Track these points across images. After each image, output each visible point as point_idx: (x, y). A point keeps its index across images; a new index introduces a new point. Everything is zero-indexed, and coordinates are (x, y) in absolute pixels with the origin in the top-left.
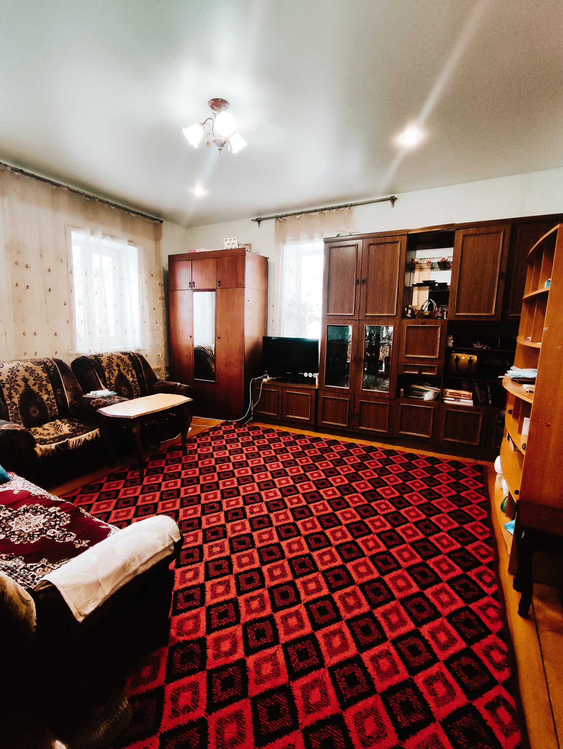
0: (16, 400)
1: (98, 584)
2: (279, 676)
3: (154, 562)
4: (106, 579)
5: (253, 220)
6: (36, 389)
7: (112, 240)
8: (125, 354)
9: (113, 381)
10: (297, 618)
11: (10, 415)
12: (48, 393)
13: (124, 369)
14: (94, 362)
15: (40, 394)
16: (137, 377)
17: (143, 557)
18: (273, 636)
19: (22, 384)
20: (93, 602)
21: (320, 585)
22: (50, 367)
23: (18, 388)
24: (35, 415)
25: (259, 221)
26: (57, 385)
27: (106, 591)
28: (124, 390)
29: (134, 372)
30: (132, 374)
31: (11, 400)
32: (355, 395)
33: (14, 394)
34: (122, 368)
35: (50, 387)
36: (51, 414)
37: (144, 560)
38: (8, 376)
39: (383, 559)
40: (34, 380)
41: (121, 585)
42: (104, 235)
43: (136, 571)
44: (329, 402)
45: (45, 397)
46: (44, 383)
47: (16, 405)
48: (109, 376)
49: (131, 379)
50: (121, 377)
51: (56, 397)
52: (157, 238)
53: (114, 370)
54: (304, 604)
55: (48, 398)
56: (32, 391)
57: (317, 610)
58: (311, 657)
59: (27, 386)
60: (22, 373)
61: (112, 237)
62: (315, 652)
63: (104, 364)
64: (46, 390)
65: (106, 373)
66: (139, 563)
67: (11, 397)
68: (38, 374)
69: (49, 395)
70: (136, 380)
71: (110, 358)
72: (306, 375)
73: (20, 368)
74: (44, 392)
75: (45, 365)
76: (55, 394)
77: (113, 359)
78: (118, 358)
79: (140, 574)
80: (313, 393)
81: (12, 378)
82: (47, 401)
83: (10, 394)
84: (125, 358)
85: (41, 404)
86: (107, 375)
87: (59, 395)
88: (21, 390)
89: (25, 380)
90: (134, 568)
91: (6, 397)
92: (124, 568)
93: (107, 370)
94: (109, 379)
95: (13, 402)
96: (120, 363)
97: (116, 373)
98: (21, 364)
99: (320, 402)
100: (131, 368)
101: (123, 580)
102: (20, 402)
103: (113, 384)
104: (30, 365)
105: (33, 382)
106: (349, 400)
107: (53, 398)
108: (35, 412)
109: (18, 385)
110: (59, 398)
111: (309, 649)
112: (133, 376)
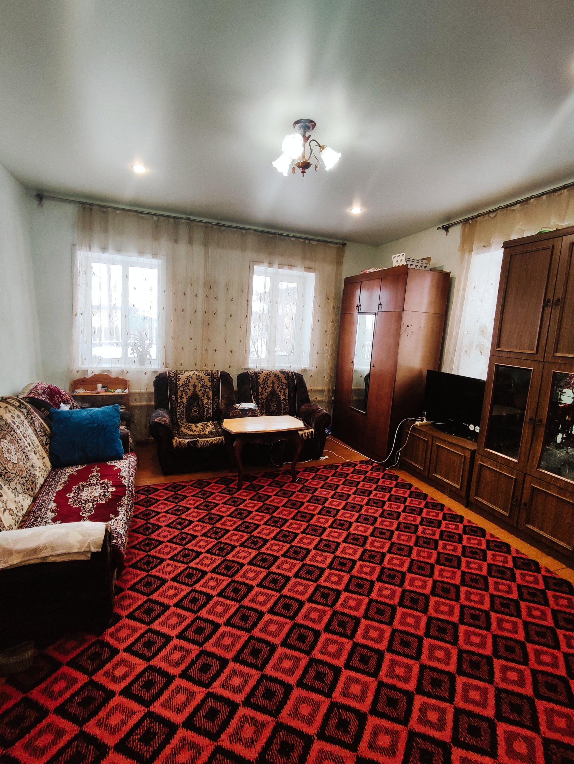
0: (184, 400)
1: (10, 553)
2: (113, 734)
3: (67, 559)
4: (19, 552)
5: (438, 229)
6: (200, 394)
7: (290, 269)
8: (283, 373)
9: (264, 396)
10: (187, 699)
11: (178, 410)
12: (208, 398)
13: (278, 387)
14: (252, 377)
15: (202, 398)
16: (289, 397)
17: (56, 550)
18: (153, 696)
19: (191, 388)
20: (3, 563)
21: (244, 686)
22: (215, 378)
23: (188, 391)
24: (195, 414)
25: (446, 229)
26: (216, 393)
27: (15, 560)
28: (273, 406)
29: (287, 392)
30: (284, 392)
31: (181, 399)
32: (525, 474)
33: (184, 396)
34: (276, 385)
35: (210, 395)
36: (206, 415)
37: (56, 553)
38: (184, 382)
39: (345, 720)
40: (201, 387)
41: (29, 562)
42: (281, 266)
43: (45, 558)
44: (488, 472)
45: (205, 401)
46: (207, 390)
47: (184, 404)
48: (262, 391)
49: (282, 397)
50: (273, 394)
51: (213, 403)
52: (339, 262)
53: (268, 386)
54: (209, 692)
55: (207, 403)
56: (197, 395)
57: (209, 709)
58: (150, 746)
59: (195, 391)
60: (194, 380)
61: (290, 266)
62: (157, 746)
63: (260, 380)
64: (207, 396)
65: (260, 388)
66: (50, 553)
67: (181, 398)
68: (205, 383)
69: (208, 400)
70: (287, 398)
71: (268, 376)
72: (472, 427)
73: (194, 377)
74: (206, 397)
75: (212, 376)
76: (213, 400)
77: (270, 377)
78: (275, 377)
79: (49, 563)
80: (468, 454)
81: (186, 383)
82: (206, 404)
83: (182, 395)
84: (282, 376)
85: (201, 407)
86: (260, 390)
87: (216, 402)
88: (190, 393)
89: (195, 386)
90: (43, 555)
91: (178, 397)
92: (36, 550)
93: (262, 386)
94: (262, 394)
95: (182, 402)
96: (275, 381)
97: (269, 390)
98: (196, 373)
99: (476, 469)
100: (284, 387)
101: (33, 560)
102: (187, 402)
103: (264, 399)
104: (202, 374)
105: (200, 388)
106: (515, 479)
107: (211, 403)
108: (195, 411)
109: (189, 389)
110: (215, 404)
111: (158, 737)
112: (285, 394)
